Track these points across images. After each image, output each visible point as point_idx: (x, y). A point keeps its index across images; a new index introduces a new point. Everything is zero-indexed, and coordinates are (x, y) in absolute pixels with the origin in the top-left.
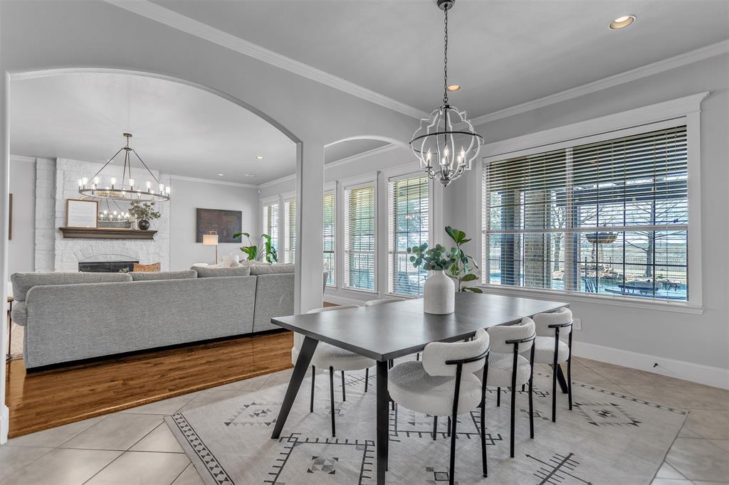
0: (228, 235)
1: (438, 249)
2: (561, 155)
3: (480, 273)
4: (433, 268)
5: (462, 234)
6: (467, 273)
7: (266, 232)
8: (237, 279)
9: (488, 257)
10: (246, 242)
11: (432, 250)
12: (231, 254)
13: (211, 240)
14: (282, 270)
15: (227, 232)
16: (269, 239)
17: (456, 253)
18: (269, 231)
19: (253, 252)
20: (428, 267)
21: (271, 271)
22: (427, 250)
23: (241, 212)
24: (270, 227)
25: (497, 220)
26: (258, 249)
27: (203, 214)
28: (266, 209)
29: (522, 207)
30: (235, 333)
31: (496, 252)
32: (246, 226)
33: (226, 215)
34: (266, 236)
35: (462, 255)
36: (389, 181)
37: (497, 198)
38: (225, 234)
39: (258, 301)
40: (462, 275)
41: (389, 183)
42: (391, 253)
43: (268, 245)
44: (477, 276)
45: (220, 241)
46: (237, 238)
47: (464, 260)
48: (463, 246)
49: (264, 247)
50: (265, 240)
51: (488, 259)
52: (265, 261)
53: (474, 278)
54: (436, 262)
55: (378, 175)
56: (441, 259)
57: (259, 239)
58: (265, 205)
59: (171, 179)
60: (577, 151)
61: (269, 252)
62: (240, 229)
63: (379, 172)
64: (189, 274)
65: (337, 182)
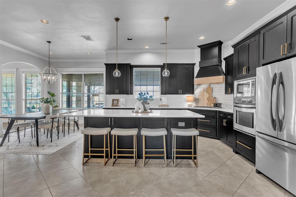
1: (47, 99)
2: (82, 75)
3: (59, 105)
4: (46, 103)
5: (54, 94)
6: (55, 105)
9: (62, 100)
11: (46, 99)
17: (52, 99)
20: (45, 103)
22: (44, 99)
25: (65, 91)
31: (65, 99)
35: (53, 100)
36: (23, 73)
37: (65, 84)
40: (54, 106)
41: (23, 74)
42: (24, 100)
44: (58, 106)
47: (54, 101)
48: (54, 98)
51: (62, 101)
53: (57, 106)
54: (47, 102)
55: (17, 70)
56: (48, 101)
60: (85, 75)
63: (17, 69)
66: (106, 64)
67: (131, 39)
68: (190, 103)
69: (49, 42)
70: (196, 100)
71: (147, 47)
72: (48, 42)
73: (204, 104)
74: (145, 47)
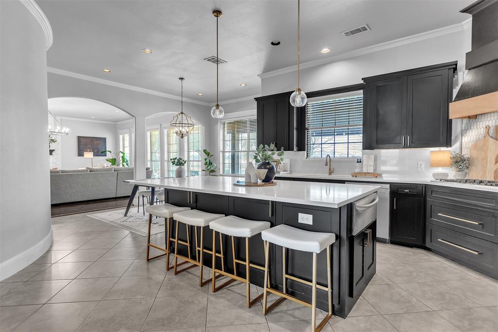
0: (98, 152)
5: (208, 153)
6: (212, 169)
7: (121, 150)
8: (108, 173)
9: (224, 162)
10: (109, 156)
12: (102, 162)
13: (89, 155)
14: (130, 169)
15: (97, 150)
16: (124, 154)
18: (124, 149)
19: (114, 161)
21: (124, 169)
23: (105, 138)
24: (124, 147)
26: (117, 160)
27: (82, 140)
28: (121, 137)
29: (240, 141)
30: (108, 197)
32: (109, 146)
33: (96, 140)
34: (122, 153)
38: (96, 151)
39: (118, 183)
40: (210, 170)
43: (123, 157)
45: (94, 156)
46: (103, 153)
49: (121, 159)
50: (121, 155)
52: (121, 166)
53: (214, 171)
56: (181, 162)
57: (118, 155)
58: (121, 134)
59: (61, 119)
61: (123, 161)
62: (106, 148)
64: (86, 171)
65: (161, 125)
66: (256, 99)
67: (279, 43)
68: (440, 170)
69: (182, 79)
70: (460, 162)
71: (325, 50)
72: (180, 79)
73: (484, 172)
74: (322, 52)
